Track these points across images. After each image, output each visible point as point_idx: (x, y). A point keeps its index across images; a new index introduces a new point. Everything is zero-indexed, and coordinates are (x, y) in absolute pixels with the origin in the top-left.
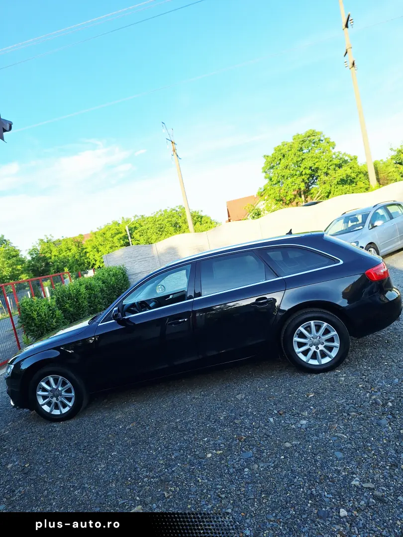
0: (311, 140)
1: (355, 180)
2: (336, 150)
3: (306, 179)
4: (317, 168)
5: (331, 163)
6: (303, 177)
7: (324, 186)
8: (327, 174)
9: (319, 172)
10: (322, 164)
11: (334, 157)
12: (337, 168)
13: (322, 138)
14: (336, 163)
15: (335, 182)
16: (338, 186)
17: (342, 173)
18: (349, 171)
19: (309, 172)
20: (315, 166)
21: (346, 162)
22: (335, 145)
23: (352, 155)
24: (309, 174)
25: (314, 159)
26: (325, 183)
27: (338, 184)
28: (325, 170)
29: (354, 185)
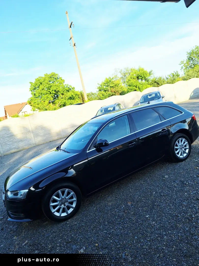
0: (53, 77)
1: (74, 98)
2: (64, 84)
3: (53, 96)
4: (58, 91)
5: (64, 89)
6: (52, 95)
7: (62, 100)
8: (63, 94)
9: (59, 93)
10: (60, 89)
11: (65, 86)
12: (67, 92)
13: (59, 77)
14: (67, 89)
15: (67, 98)
16: (68, 100)
17: (69, 94)
18: (73, 94)
19: (54, 92)
20: (58, 90)
21: (70, 89)
22: (64, 81)
23: (72, 87)
24: (54, 94)
25: (56, 87)
26: (62, 98)
27: (68, 99)
28: (62, 92)
29: (74, 100)
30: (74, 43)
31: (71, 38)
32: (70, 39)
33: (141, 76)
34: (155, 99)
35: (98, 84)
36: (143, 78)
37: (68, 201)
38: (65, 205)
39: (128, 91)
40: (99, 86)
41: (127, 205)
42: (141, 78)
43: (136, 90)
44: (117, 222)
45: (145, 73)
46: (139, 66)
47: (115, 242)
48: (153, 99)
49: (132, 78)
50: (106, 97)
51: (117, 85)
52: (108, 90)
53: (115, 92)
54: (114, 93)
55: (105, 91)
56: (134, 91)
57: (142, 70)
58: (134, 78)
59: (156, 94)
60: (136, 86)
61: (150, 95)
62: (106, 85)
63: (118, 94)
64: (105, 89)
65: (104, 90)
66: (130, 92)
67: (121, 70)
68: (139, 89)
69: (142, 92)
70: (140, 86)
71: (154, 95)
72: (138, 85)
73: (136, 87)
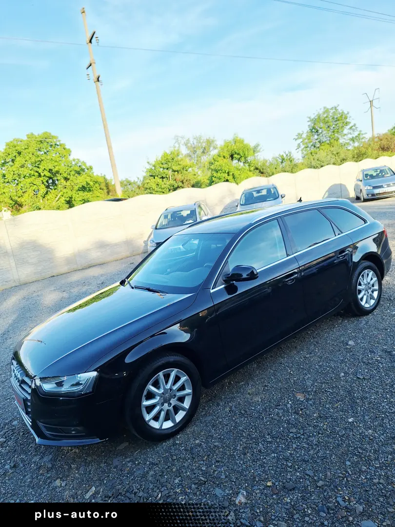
0: (46, 142)
1: (91, 189)
2: (71, 158)
3: (44, 181)
4: (57, 172)
5: (70, 169)
6: (42, 179)
7: (65, 191)
8: (66, 179)
9: (59, 177)
10: (62, 168)
11: (73, 163)
12: (76, 175)
13: (58, 143)
14: (76, 169)
15: (76, 188)
16: (79, 192)
17: (81, 180)
18: (88, 179)
19: (48, 174)
20: (56, 170)
21: (83, 170)
22: (71, 152)
23: (88, 165)
24: (48, 177)
25: (53, 162)
26: (65, 188)
27: (79, 190)
28: (65, 175)
29: (91, 193)
30: (96, 76)
31: (91, 65)
32: (87, 66)
33: (238, 154)
34: (268, 200)
35: (148, 163)
36: (242, 157)
37: (175, 395)
38: (171, 404)
39: (213, 182)
40: (148, 167)
41: (296, 401)
42: (239, 156)
43: (227, 181)
44: (291, 435)
45: (246, 148)
46: (235, 134)
47: (307, 475)
48: (263, 199)
49: (220, 157)
50: (163, 191)
51: (187, 168)
52: (168, 176)
53: (182, 182)
54: (180, 184)
55: (163, 178)
56: (224, 181)
57: (242, 142)
58: (224, 157)
59: (269, 190)
60: (228, 173)
61: (258, 192)
62: (165, 166)
63: (189, 186)
64: (162, 175)
65: (159, 176)
66: (216, 183)
67: (188, 140)
68: (234, 178)
69: (240, 185)
70: (237, 173)
71: (264, 192)
72: (232, 171)
73: (228, 175)
